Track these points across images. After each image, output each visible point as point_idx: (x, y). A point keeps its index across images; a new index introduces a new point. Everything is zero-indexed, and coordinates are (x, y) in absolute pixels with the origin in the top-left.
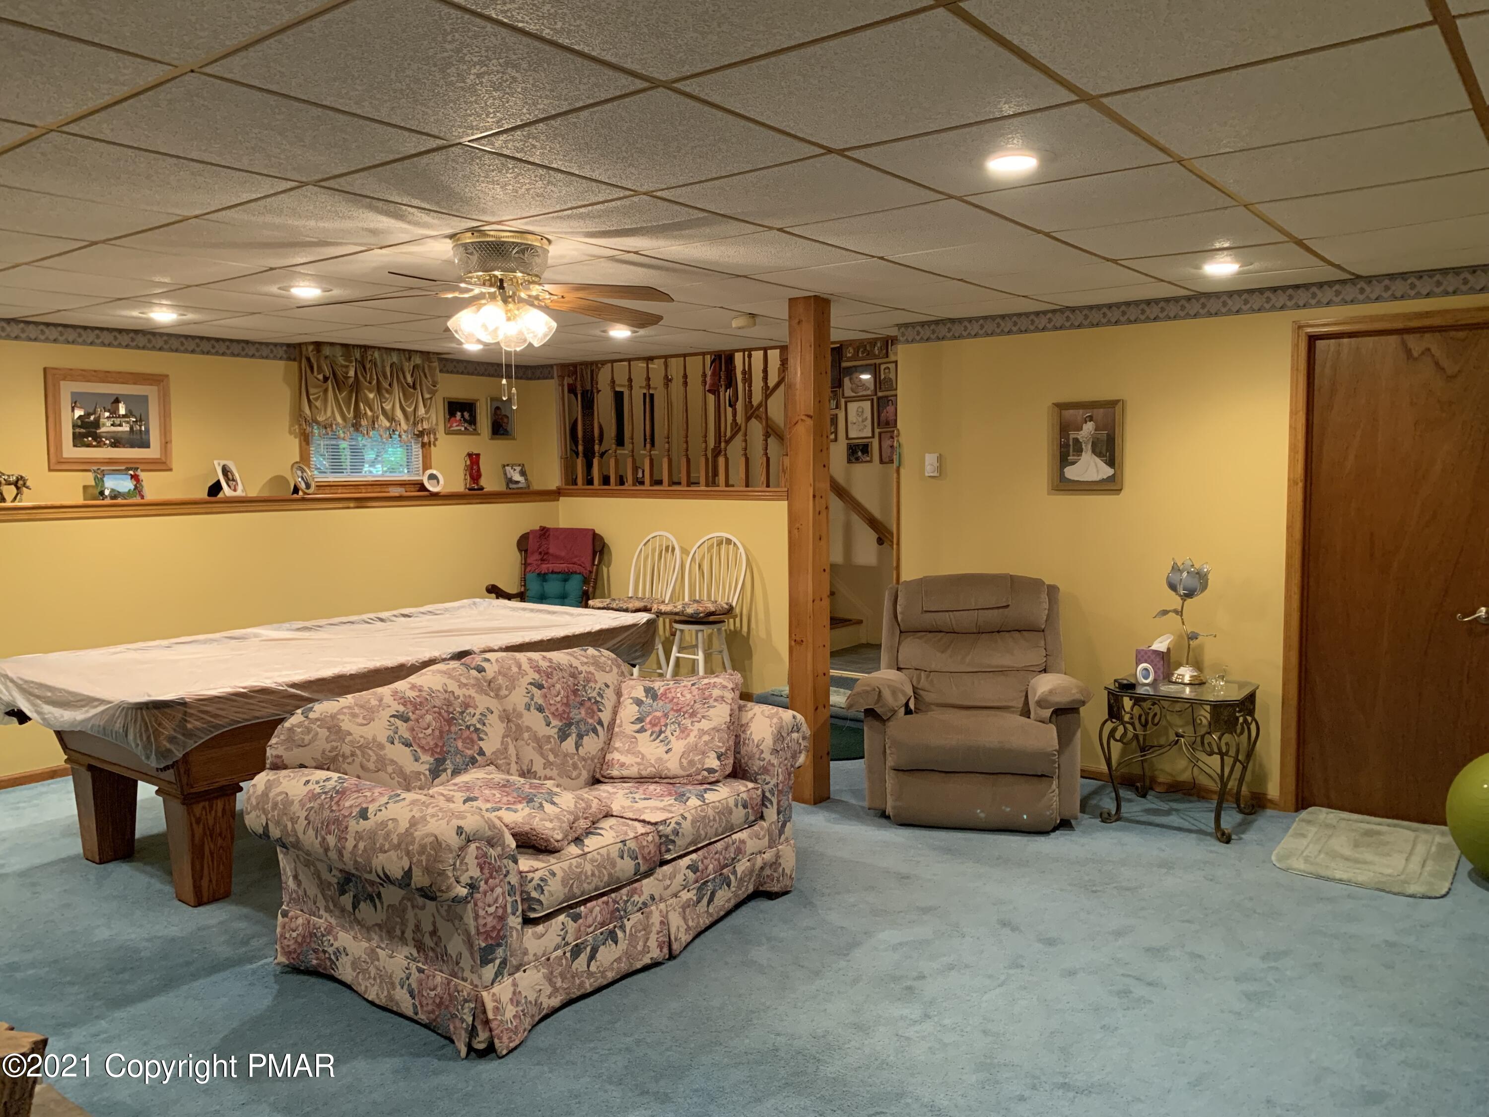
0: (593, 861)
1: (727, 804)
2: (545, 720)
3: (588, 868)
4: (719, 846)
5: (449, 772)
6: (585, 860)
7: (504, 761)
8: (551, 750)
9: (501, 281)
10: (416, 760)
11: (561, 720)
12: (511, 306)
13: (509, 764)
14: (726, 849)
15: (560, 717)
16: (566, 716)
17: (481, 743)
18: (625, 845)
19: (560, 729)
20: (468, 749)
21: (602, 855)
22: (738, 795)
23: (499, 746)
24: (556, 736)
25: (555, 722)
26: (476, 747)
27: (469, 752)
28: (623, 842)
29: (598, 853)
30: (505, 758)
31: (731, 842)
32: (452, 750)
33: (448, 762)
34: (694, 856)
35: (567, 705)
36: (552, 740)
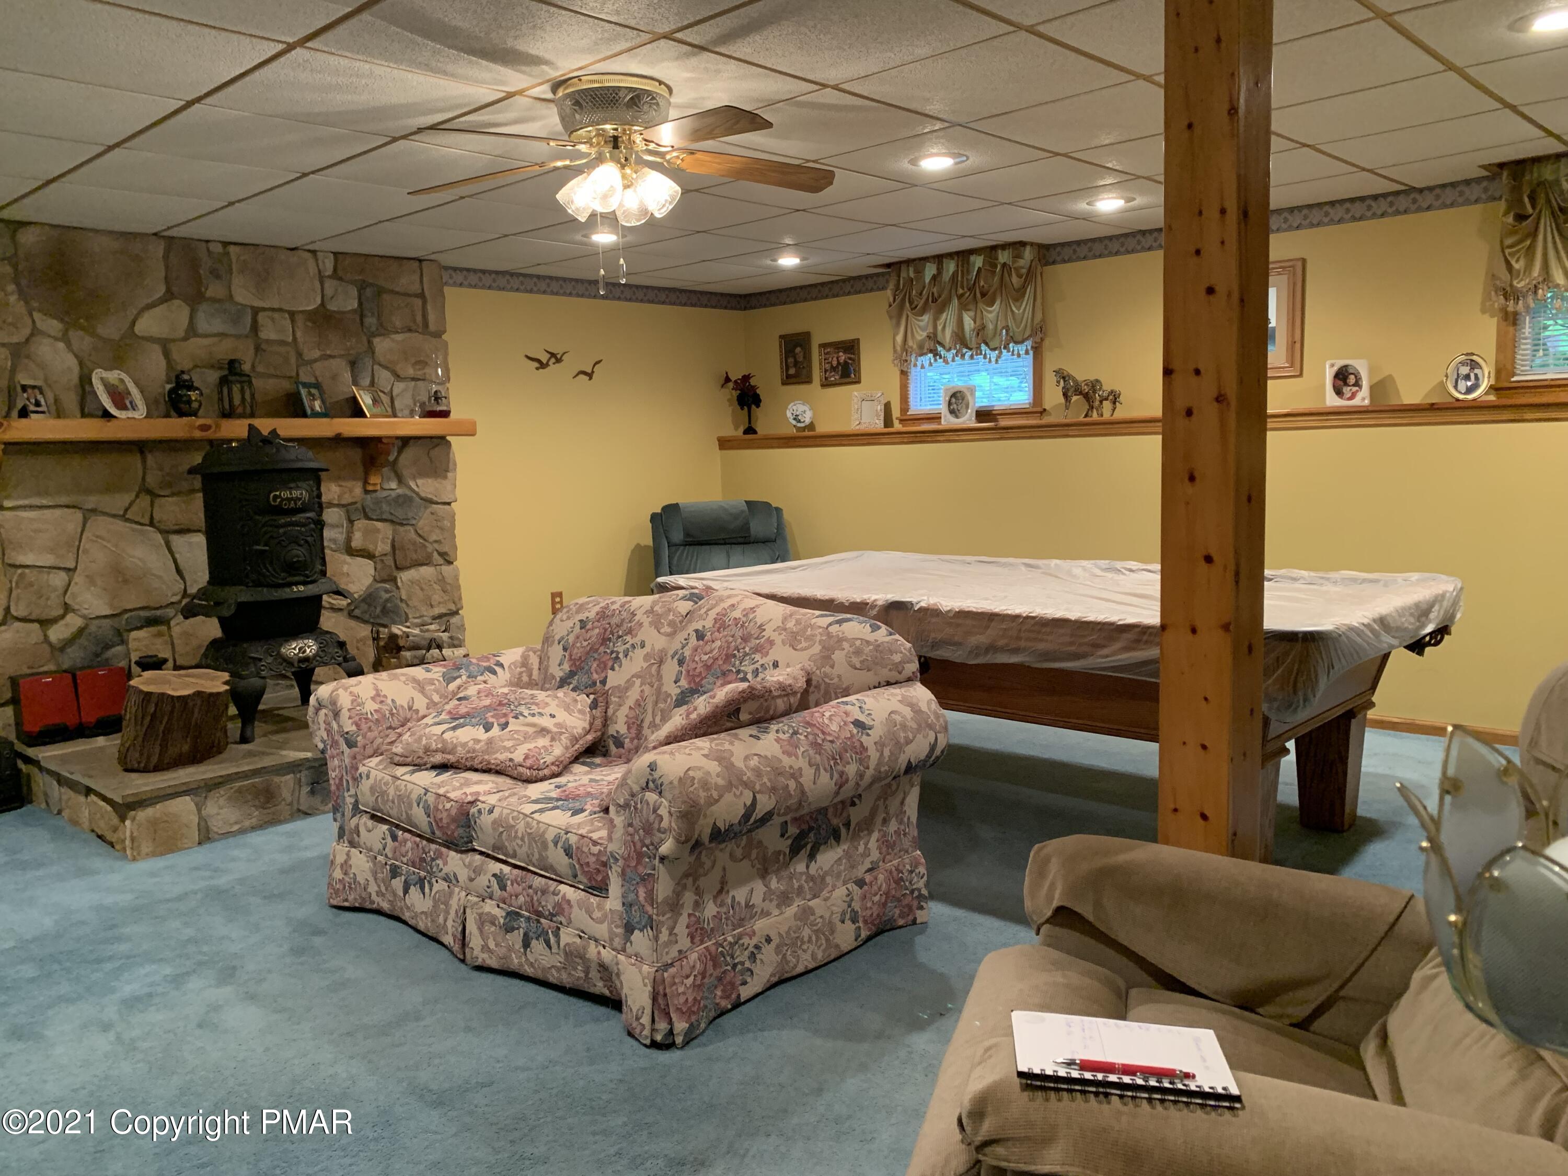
0: (397, 789)
1: (544, 832)
2: (677, 676)
3: (391, 792)
4: (538, 882)
5: (571, 686)
6: (394, 783)
7: (617, 700)
8: (662, 711)
9: (615, 139)
10: (559, 665)
11: (689, 683)
12: (628, 171)
13: (620, 706)
14: (544, 892)
15: (691, 677)
16: (697, 680)
17: (610, 672)
18: (425, 794)
19: (682, 692)
20: (597, 673)
21: (406, 790)
22: (567, 833)
23: (622, 683)
24: (674, 698)
25: (684, 683)
26: (603, 675)
27: (595, 676)
28: (427, 791)
29: (406, 786)
30: (619, 697)
31: (552, 889)
32: (587, 668)
33: (576, 677)
34: (507, 869)
35: (708, 667)
36: (669, 700)
